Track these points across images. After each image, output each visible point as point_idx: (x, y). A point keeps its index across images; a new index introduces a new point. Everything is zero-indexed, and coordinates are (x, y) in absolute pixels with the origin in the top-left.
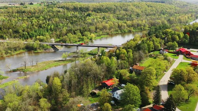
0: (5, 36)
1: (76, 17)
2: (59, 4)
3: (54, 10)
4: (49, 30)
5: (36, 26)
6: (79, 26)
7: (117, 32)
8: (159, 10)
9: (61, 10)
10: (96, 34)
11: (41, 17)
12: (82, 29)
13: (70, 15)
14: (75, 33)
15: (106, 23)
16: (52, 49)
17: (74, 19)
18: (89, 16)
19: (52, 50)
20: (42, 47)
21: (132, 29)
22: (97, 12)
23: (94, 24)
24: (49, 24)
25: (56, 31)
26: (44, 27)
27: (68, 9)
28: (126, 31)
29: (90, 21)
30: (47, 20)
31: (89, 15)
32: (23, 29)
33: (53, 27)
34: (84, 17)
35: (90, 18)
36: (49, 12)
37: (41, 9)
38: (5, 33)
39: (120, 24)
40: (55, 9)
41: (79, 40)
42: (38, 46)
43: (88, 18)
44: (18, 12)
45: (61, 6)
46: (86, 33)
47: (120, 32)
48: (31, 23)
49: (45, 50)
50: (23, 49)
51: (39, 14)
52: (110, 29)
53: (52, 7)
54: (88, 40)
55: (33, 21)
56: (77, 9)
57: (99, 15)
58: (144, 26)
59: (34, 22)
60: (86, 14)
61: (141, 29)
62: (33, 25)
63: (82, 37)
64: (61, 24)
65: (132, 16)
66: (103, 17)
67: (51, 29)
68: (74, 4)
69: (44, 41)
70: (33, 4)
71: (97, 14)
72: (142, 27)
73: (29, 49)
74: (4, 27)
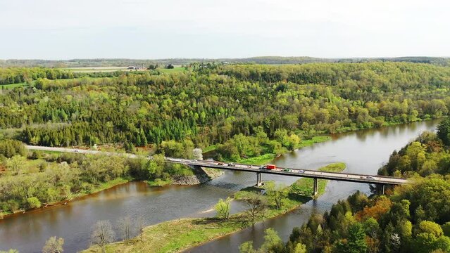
0: (92, 138)
1: (255, 92)
2: (221, 67)
3: (210, 78)
4: (195, 124)
5: (168, 113)
6: (261, 114)
7: (349, 129)
8: (427, 79)
9: (225, 78)
10: (301, 133)
11: (183, 93)
12: (268, 122)
13: (242, 89)
14: (252, 132)
15: (321, 106)
16: (194, 177)
17: (251, 97)
18: (282, 91)
19: (194, 180)
20: (169, 170)
21: (382, 121)
22: (298, 83)
23: (296, 109)
24: (197, 108)
25: (210, 125)
26: (186, 116)
27: (238, 76)
28: (370, 125)
29: (284, 102)
30: (194, 100)
31: (282, 89)
32: (137, 121)
33: (204, 115)
34: (272, 93)
35: (284, 94)
36: (200, 83)
37: (186, 77)
38: (97, 131)
39: (353, 109)
40: (213, 77)
41: (261, 148)
42: (160, 168)
43: (279, 94)
44: (138, 83)
45: (225, 71)
46: (278, 132)
47: (354, 128)
48: (158, 106)
49: (177, 179)
50: (123, 176)
51: (181, 86)
52: (331, 121)
53: (207, 73)
54: (283, 150)
55: (165, 101)
56: (258, 76)
57: (303, 89)
58: (409, 113)
59: (165, 105)
60: (275, 87)
61: (402, 120)
62: (161, 111)
63: (268, 141)
64: (222, 110)
65: (373, 91)
66: (312, 93)
67: (199, 121)
68: (251, 67)
69: (178, 154)
70: (172, 67)
71: (298, 86)
72: (405, 115)
73: (138, 175)
74: (97, 116)
